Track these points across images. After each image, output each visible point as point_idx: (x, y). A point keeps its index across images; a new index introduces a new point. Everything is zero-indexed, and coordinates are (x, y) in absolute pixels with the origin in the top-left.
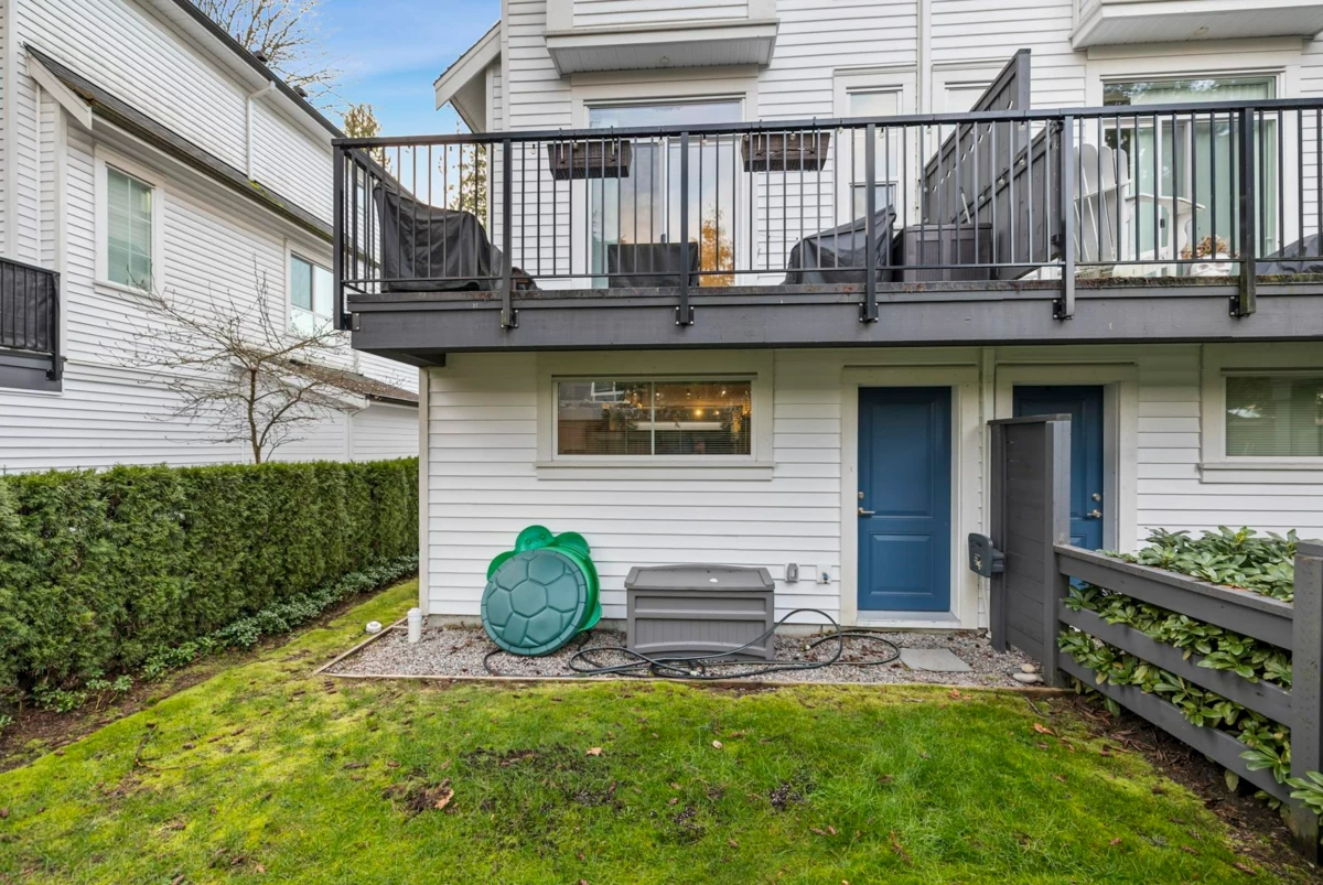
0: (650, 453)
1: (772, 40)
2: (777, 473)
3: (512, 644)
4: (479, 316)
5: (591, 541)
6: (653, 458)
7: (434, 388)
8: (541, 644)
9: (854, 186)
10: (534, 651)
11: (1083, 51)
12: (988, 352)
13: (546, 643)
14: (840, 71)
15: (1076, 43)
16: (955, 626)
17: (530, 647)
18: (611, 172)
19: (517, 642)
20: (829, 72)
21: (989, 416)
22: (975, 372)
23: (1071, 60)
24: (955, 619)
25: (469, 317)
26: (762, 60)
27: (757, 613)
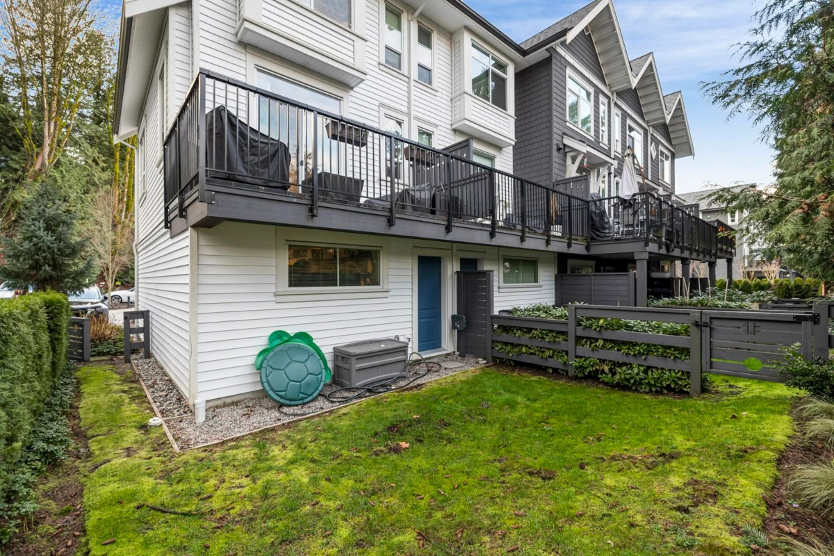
0: (336, 285)
1: (363, 80)
2: (390, 294)
3: (291, 400)
4: (296, 207)
5: (313, 335)
6: (338, 288)
7: (202, 243)
8: (309, 396)
9: (386, 160)
10: (305, 401)
11: (455, 131)
12: (455, 245)
13: (311, 395)
14: (381, 105)
15: (454, 127)
16: (446, 352)
17: (303, 399)
18: (357, 143)
19: (296, 397)
20: (377, 103)
21: (455, 271)
22: (450, 252)
23: (451, 132)
24: (445, 350)
25: (290, 207)
26: (352, 85)
27: (401, 357)
